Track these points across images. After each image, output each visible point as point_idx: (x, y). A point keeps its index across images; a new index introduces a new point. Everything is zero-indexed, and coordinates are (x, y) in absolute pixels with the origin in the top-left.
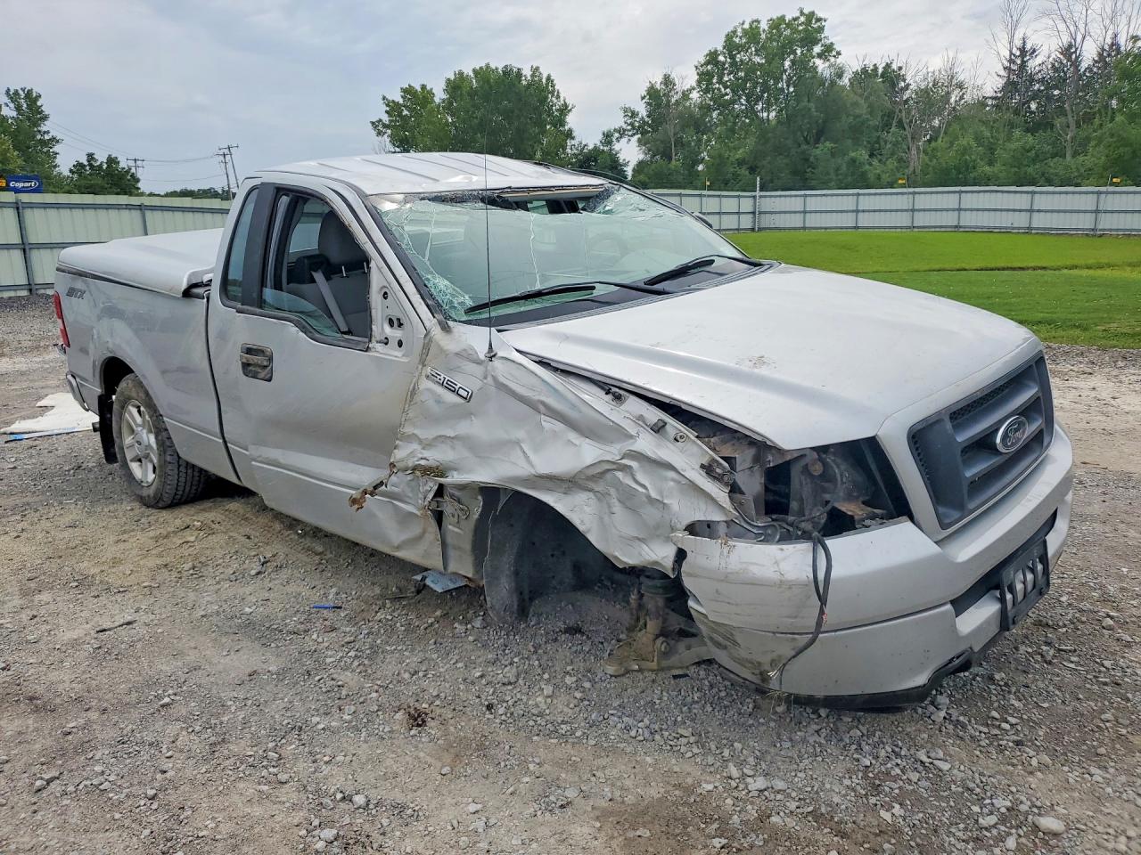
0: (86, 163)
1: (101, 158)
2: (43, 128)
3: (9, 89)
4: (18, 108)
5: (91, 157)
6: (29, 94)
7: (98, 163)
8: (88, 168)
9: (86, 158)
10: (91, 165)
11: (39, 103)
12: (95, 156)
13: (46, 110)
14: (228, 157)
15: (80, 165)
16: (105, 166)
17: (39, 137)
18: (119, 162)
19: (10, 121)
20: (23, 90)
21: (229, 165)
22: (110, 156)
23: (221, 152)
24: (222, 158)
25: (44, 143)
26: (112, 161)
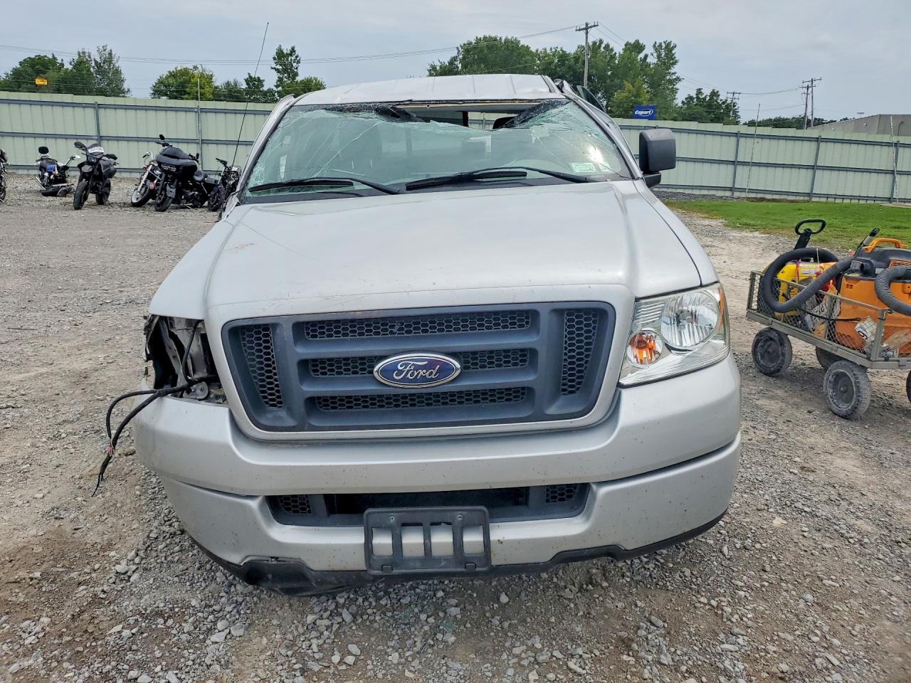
0: (695, 96)
1: (707, 92)
2: (672, 71)
3: (656, 43)
4: (659, 56)
5: (699, 91)
6: (668, 45)
7: (703, 96)
8: (695, 100)
9: (695, 92)
10: (698, 98)
11: (673, 52)
12: (702, 91)
13: (677, 56)
14: (810, 89)
15: (691, 98)
16: (708, 98)
17: (668, 77)
18: (719, 95)
19: (652, 66)
20: (665, 42)
21: (810, 97)
22: (713, 90)
23: (805, 85)
24: (805, 90)
25: (671, 82)
26: (714, 94)
